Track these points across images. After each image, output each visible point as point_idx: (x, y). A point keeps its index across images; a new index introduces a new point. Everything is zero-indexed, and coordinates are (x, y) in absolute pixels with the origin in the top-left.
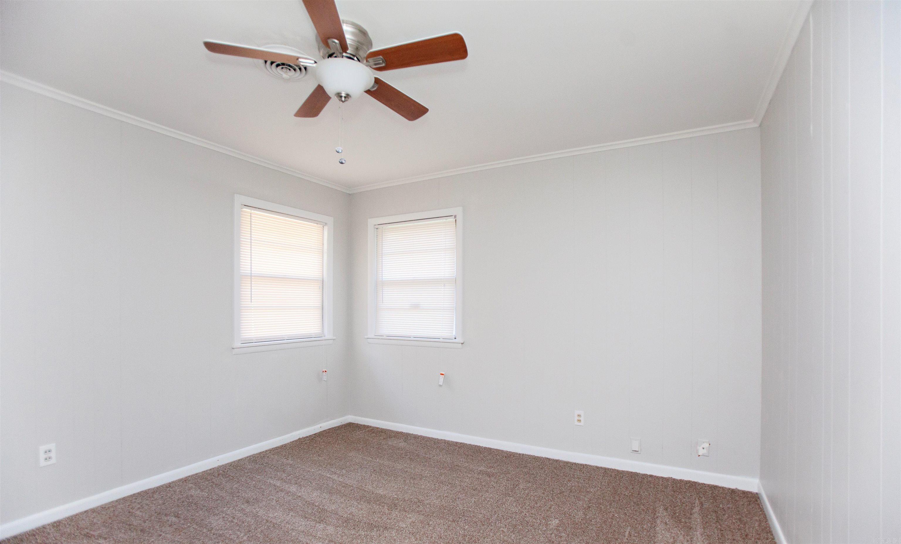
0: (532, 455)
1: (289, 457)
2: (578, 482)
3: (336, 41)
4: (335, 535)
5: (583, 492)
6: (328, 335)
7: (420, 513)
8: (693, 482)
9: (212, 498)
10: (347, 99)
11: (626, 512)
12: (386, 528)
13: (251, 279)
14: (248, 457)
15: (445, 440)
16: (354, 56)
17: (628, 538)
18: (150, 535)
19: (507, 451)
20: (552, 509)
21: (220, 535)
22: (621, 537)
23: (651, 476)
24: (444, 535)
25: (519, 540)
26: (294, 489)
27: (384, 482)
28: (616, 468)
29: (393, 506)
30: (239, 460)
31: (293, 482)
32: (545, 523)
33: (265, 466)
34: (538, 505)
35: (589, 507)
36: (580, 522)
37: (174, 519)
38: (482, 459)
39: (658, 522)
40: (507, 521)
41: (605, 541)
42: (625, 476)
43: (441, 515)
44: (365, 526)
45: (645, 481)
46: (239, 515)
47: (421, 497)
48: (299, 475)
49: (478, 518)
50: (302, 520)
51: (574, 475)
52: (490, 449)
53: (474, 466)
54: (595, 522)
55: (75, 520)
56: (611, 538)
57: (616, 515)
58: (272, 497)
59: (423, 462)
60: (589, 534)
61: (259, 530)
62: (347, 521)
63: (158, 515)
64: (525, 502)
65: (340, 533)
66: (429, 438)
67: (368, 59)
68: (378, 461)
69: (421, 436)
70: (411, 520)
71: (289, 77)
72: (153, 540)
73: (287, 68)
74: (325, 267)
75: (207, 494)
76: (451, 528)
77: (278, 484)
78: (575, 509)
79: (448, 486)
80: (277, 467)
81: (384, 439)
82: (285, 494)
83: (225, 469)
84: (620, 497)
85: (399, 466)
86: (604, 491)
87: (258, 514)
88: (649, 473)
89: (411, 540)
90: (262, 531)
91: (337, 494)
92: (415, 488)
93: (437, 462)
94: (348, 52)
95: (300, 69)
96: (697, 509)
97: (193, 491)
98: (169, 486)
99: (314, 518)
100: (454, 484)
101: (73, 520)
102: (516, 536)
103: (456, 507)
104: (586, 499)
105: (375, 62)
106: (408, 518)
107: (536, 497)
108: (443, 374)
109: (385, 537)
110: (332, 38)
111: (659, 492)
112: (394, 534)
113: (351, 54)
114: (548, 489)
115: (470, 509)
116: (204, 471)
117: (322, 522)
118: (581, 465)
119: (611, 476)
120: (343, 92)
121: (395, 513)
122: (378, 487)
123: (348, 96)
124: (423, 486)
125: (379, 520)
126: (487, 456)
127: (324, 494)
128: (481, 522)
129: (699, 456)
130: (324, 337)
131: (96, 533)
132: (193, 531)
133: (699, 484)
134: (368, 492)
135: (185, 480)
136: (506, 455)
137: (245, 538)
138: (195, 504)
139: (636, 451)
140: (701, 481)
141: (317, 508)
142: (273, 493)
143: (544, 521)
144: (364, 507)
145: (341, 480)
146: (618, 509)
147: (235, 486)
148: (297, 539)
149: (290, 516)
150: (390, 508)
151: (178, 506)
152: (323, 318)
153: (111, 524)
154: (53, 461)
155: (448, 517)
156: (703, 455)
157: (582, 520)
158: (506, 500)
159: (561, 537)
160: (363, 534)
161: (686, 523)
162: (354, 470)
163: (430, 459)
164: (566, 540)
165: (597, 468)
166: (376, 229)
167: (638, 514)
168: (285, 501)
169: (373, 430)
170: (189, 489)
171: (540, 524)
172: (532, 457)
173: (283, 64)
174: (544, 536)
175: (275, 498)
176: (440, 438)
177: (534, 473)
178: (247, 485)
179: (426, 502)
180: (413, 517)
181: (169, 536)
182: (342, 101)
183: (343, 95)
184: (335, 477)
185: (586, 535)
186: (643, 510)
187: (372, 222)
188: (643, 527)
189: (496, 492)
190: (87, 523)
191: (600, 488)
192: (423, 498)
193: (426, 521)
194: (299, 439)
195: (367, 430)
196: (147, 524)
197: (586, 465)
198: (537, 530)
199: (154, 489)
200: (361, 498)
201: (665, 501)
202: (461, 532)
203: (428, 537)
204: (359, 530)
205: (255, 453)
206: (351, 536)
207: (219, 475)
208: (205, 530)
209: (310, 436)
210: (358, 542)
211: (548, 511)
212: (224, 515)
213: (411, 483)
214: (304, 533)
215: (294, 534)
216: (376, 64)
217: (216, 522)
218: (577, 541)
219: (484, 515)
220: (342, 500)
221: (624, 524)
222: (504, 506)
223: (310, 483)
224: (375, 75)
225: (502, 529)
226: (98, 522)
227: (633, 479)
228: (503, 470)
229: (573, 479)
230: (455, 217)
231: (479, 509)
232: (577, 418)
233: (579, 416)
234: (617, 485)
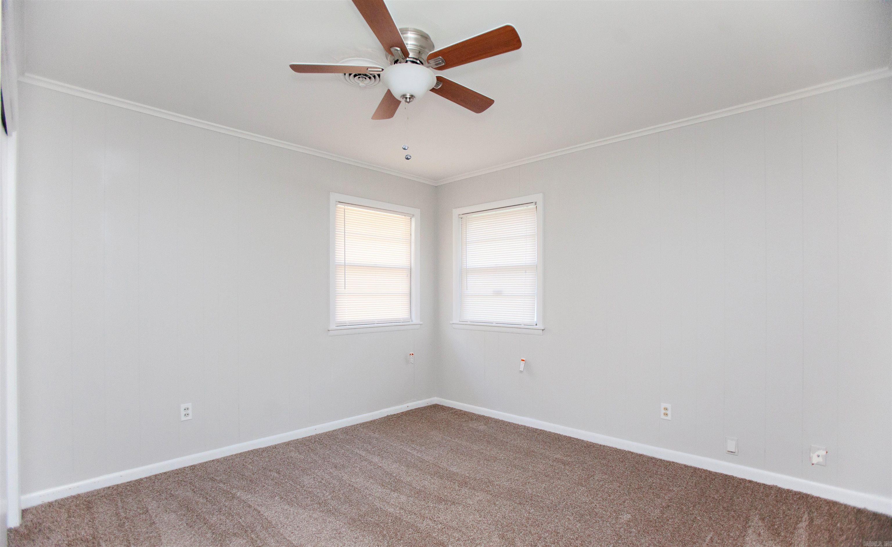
0: (614, 447)
1: (376, 431)
2: (660, 479)
3: (399, 49)
4: (406, 503)
5: (664, 490)
6: (416, 320)
7: (488, 492)
8: (804, 494)
9: (307, 461)
10: (411, 99)
11: (711, 516)
12: (454, 502)
13: (345, 268)
14: (341, 429)
15: (525, 426)
16: (417, 59)
17: (708, 543)
18: (257, 485)
19: (588, 441)
20: (626, 504)
21: (310, 492)
22: (700, 541)
23: (750, 482)
24: (508, 515)
25: (584, 530)
26: (376, 460)
27: (459, 461)
28: (708, 469)
29: (464, 483)
30: (333, 431)
31: (376, 453)
32: (616, 517)
33: (355, 438)
34: (611, 498)
35: (669, 506)
36: (655, 520)
37: (276, 475)
38: (560, 447)
39: (750, 531)
40: (575, 510)
41: (680, 543)
42: (718, 478)
43: (508, 497)
44: (434, 499)
45: (741, 486)
46: (327, 477)
47: (492, 478)
48: (382, 448)
49: (546, 503)
50: (379, 487)
51: (657, 472)
52: (570, 438)
53: (550, 453)
54: (673, 522)
55: (205, 466)
56: (688, 541)
57: (698, 518)
58: (356, 465)
59: (499, 445)
60: (663, 533)
61: (342, 492)
62: (419, 492)
63: (264, 469)
64: (597, 493)
65: (411, 502)
66: (509, 423)
67: (429, 61)
68: (456, 441)
69: (502, 421)
70: (478, 498)
71: (365, 85)
72: (258, 489)
73: (363, 77)
74: (412, 256)
75: (304, 457)
76: (517, 510)
77: (363, 454)
78: (652, 506)
79: (520, 470)
80: (365, 440)
81: (465, 421)
82: (368, 463)
83: (321, 437)
84: (707, 499)
85: (475, 447)
86: (689, 491)
87: (343, 478)
88: (748, 478)
89: (476, 517)
90: (344, 493)
91: (414, 467)
92: (487, 469)
93: (514, 446)
94: (410, 56)
95: (374, 77)
96: (803, 524)
97: (293, 454)
98: (275, 447)
99: (390, 487)
100: (527, 469)
101: (204, 466)
102: (581, 525)
103: (525, 491)
104: (666, 498)
105: (436, 63)
106: (476, 496)
107: (610, 489)
108: (524, 360)
109: (452, 511)
110: (394, 46)
111: (757, 500)
112: (461, 509)
113: (414, 58)
114: (625, 482)
115: (539, 494)
116: (304, 438)
117: (396, 491)
118: (668, 462)
119: (701, 477)
120: (408, 94)
121: (464, 490)
122: (453, 465)
123: (412, 97)
124: (496, 468)
125: (448, 494)
126: (566, 445)
127: (402, 467)
128: (548, 507)
129: (813, 464)
130: (412, 322)
131: (218, 479)
132: (289, 486)
133: (812, 497)
134: (442, 468)
135: (288, 444)
136: (586, 445)
137: (329, 497)
138: (293, 464)
139: (732, 452)
140: (815, 494)
141: (394, 478)
142: (358, 462)
143: (614, 514)
144: (436, 481)
145: (419, 456)
146: (702, 512)
147: (328, 452)
148: (373, 503)
149: (370, 482)
150: (461, 485)
151: (280, 464)
152: (410, 304)
153: (229, 473)
154: (189, 417)
155: (515, 500)
156: (818, 464)
157: (657, 518)
158: (578, 489)
159: (631, 532)
160: (432, 506)
161: (786, 537)
162: (433, 447)
163: (507, 443)
164: (635, 536)
165: (686, 466)
166: (460, 219)
167: (726, 520)
168: (367, 469)
169: (457, 413)
170: (290, 452)
171: (610, 517)
172: (614, 449)
173: (360, 75)
174: (612, 529)
175: (359, 466)
176: (520, 423)
177: (613, 466)
178: (337, 452)
179: (496, 483)
180: (481, 496)
181: (270, 488)
182: (407, 102)
183: (408, 96)
184: (415, 453)
185: (660, 534)
186: (733, 517)
187: (456, 212)
188: (729, 535)
189: (569, 480)
190: (213, 469)
191: (686, 488)
192: (493, 479)
193: (493, 501)
194: (387, 416)
195: (451, 412)
196: (256, 476)
197: (673, 462)
198: (605, 522)
199: (263, 448)
200: (436, 473)
201: (763, 510)
202: (525, 515)
203: (492, 516)
204: (429, 502)
205: (348, 426)
206: (420, 506)
207: (315, 442)
208: (298, 487)
209: (397, 414)
210: (426, 512)
211: (621, 504)
212: (315, 476)
213: (484, 464)
214: (379, 499)
215: (370, 498)
216: (436, 65)
217: (307, 480)
218: (647, 539)
219: (552, 501)
220: (418, 474)
221: (707, 528)
222: (574, 495)
223: (391, 456)
224: (436, 74)
225: (568, 517)
226: (221, 470)
227: (727, 482)
228: (580, 459)
229: (656, 476)
230: (536, 203)
231: (547, 495)
232: (663, 411)
233: (666, 409)
234: (707, 487)
